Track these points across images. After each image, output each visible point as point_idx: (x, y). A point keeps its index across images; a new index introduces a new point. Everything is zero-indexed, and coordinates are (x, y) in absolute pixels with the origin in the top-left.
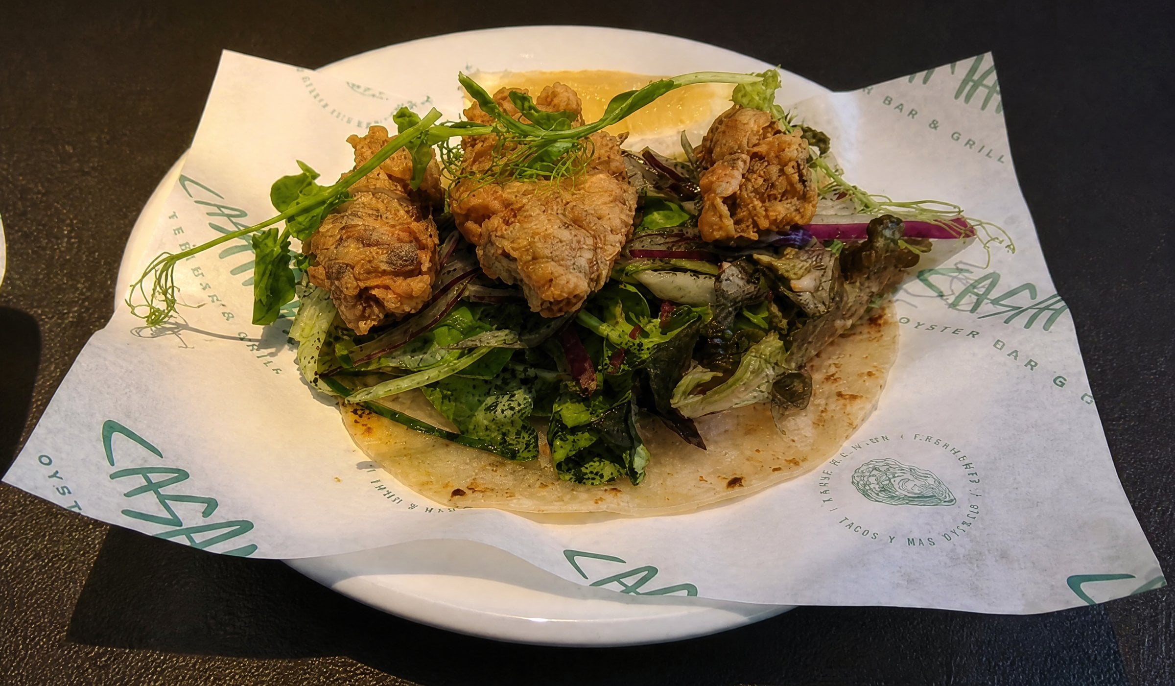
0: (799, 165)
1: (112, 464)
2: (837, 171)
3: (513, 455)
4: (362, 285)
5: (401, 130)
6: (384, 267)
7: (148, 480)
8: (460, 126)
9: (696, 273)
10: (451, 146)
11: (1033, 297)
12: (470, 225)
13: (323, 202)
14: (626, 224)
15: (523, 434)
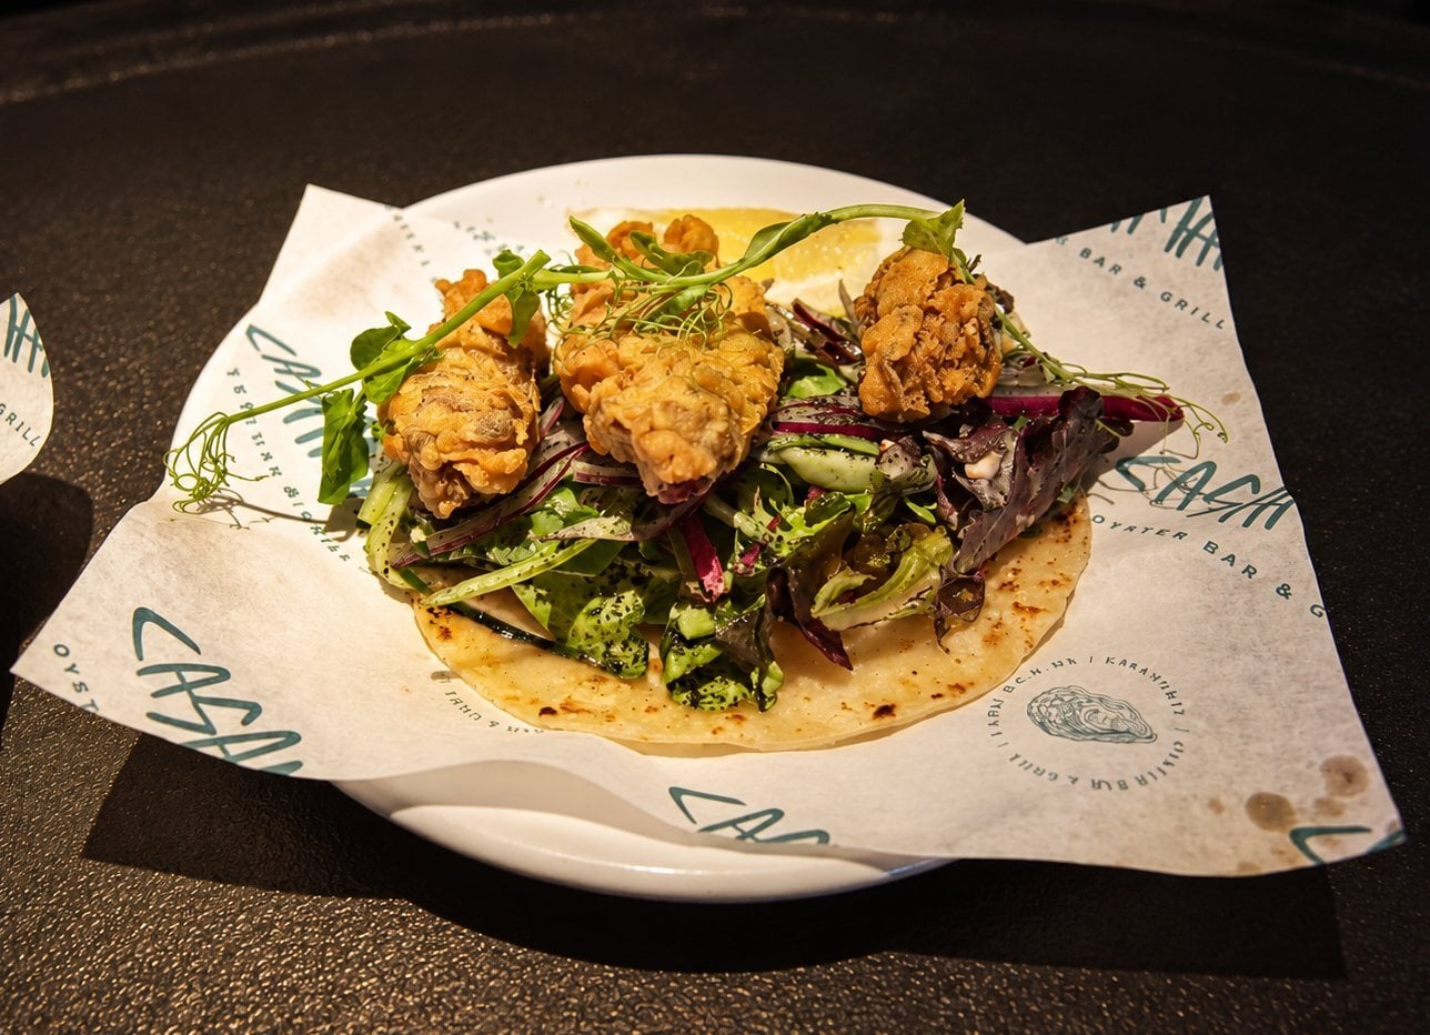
0: (981, 325)
1: (141, 659)
2: (1024, 333)
3: (617, 669)
4: (446, 458)
5: (502, 275)
6: (471, 437)
7: (181, 678)
8: (572, 270)
9: (852, 453)
10: (559, 295)
11: (1256, 489)
12: (579, 389)
13: (407, 360)
14: (769, 391)
15: (632, 645)
